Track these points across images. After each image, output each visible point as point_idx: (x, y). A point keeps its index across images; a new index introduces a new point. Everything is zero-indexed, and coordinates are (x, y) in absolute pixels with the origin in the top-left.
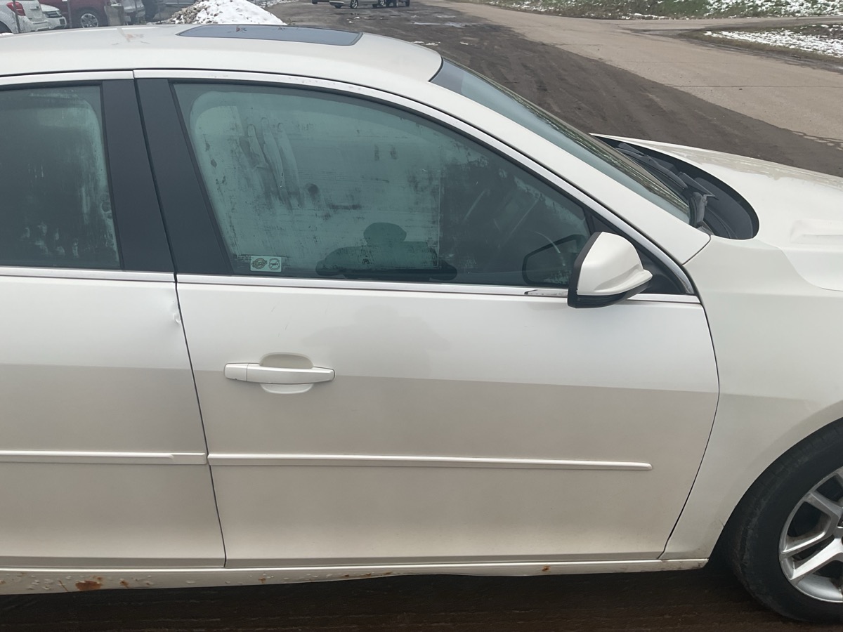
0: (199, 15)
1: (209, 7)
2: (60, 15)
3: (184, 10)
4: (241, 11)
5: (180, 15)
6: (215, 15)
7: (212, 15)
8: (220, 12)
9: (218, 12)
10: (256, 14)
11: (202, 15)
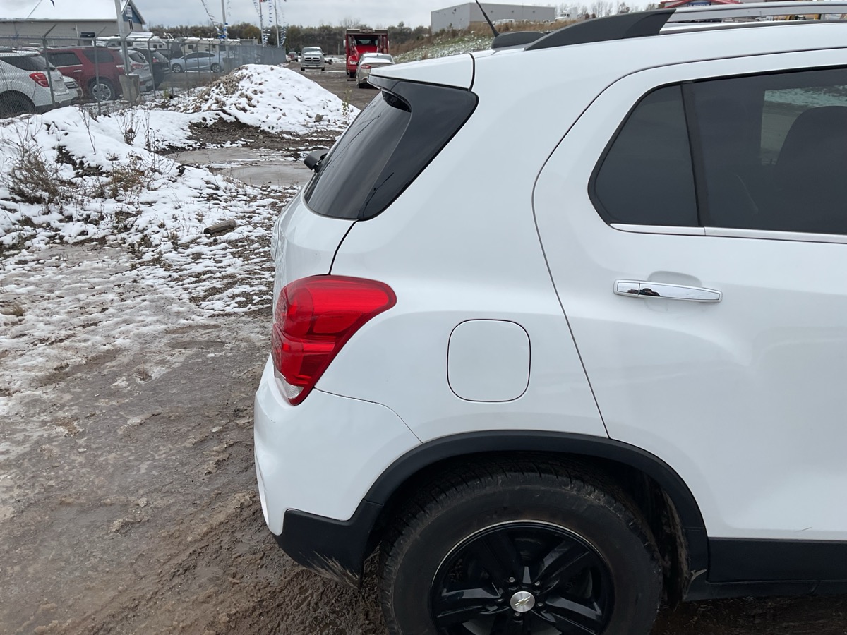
0: (242, 83)
1: (252, 75)
2: (77, 85)
3: (224, 79)
4: (285, 79)
5: (220, 84)
6: (260, 84)
7: (256, 84)
8: (266, 81)
9: (263, 81)
10: (299, 82)
11: (244, 84)
